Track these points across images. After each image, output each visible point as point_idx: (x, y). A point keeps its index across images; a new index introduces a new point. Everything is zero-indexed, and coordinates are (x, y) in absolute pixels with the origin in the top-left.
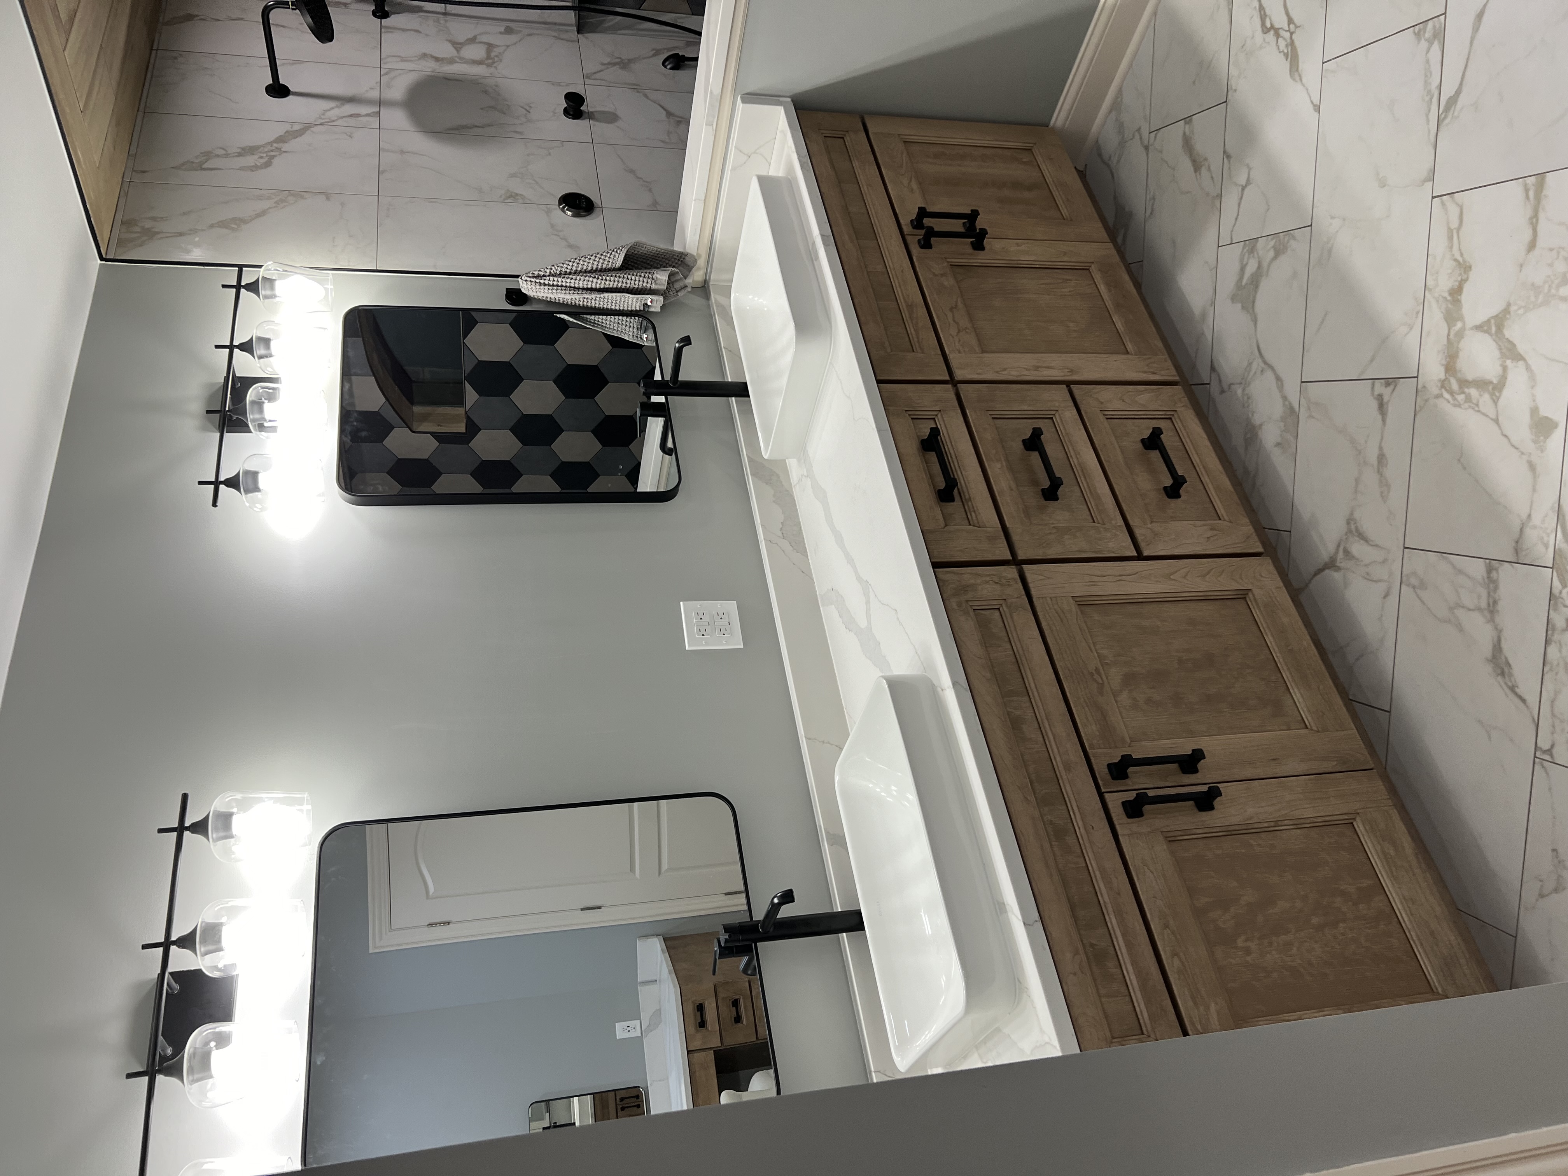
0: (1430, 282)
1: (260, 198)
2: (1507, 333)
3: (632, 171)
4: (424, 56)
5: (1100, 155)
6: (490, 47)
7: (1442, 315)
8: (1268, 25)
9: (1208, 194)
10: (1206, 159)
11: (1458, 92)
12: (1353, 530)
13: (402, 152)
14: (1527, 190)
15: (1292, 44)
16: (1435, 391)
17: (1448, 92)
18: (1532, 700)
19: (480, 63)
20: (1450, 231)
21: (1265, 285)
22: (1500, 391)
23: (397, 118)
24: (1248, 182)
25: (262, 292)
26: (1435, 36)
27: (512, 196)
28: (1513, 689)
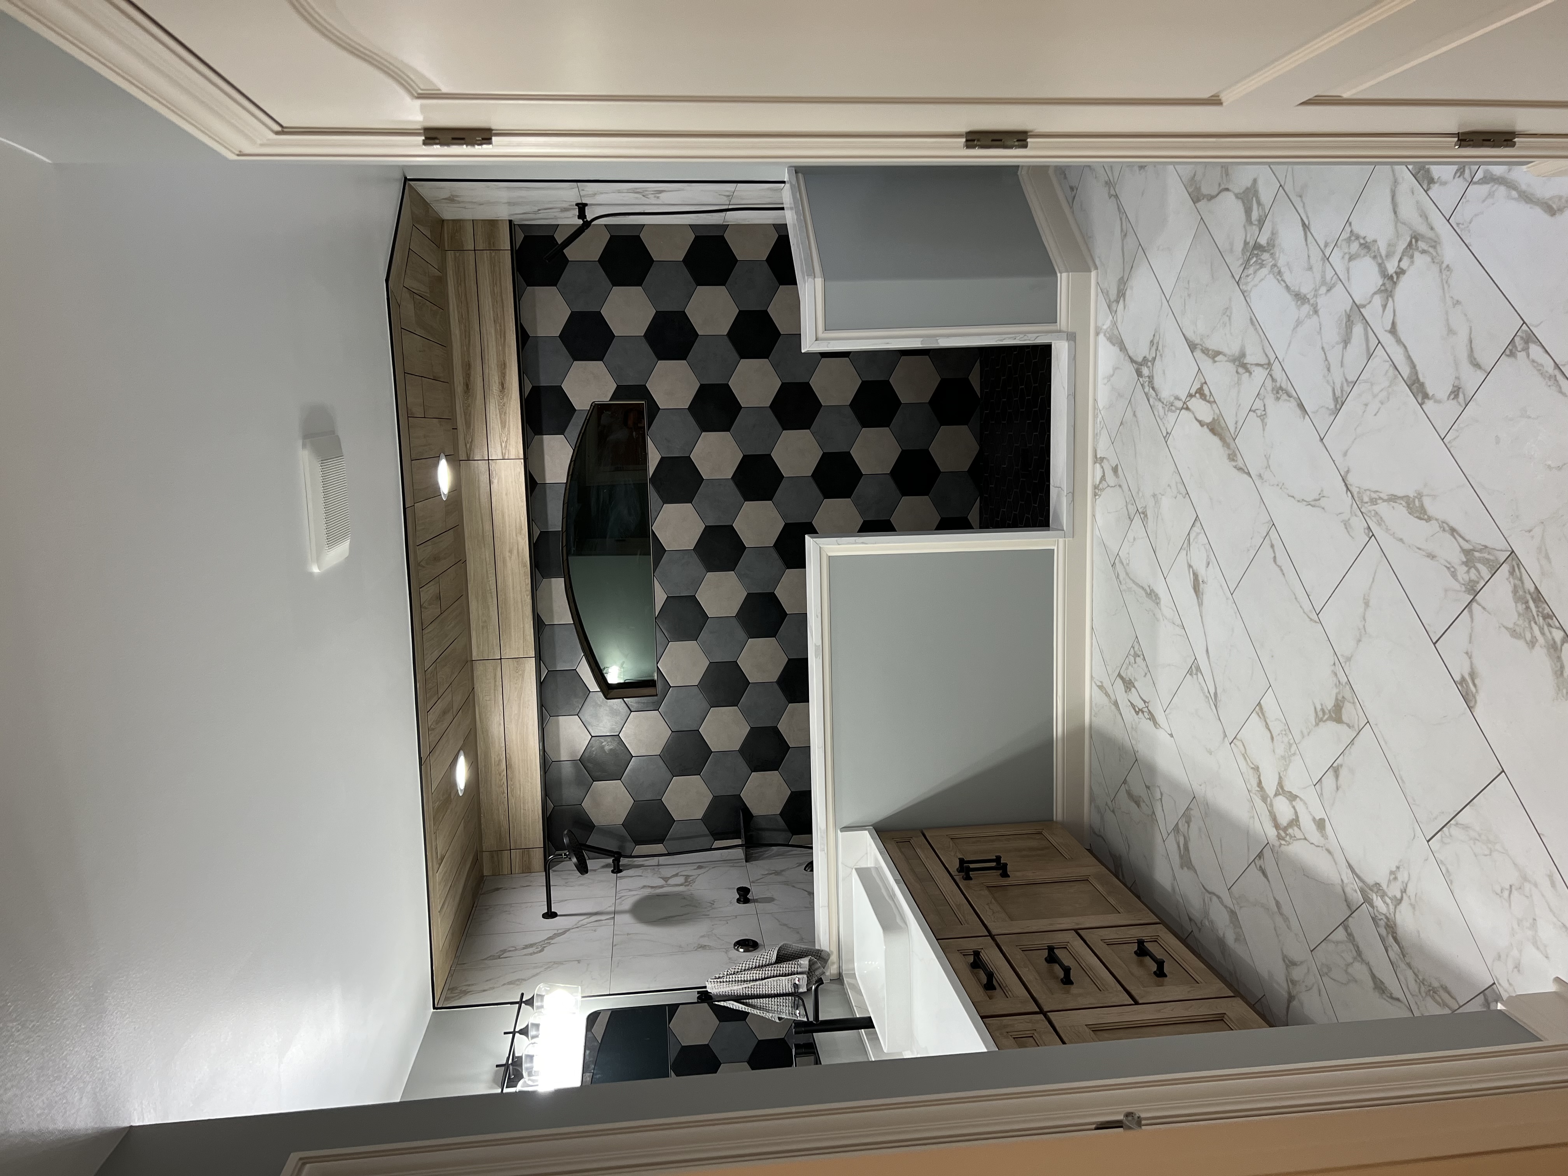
0: (1249, 787)
1: (535, 968)
2: (1286, 789)
3: (785, 925)
4: (644, 887)
5: (1095, 833)
6: (687, 877)
7: (1261, 801)
8: (1137, 710)
9: (1148, 816)
10: (1140, 797)
11: (1216, 688)
12: (1290, 964)
13: (628, 934)
14: (1258, 714)
15: (1150, 712)
16: (1277, 843)
17: (1212, 691)
18: (1402, 997)
19: (681, 885)
20: (1243, 755)
21: (1191, 846)
22: (1298, 821)
23: (627, 918)
24: (1162, 794)
25: (535, 1004)
26: (1197, 671)
27: (703, 947)
28: (1392, 998)
